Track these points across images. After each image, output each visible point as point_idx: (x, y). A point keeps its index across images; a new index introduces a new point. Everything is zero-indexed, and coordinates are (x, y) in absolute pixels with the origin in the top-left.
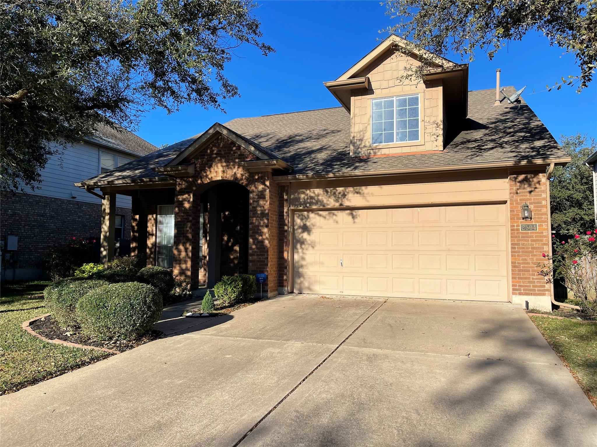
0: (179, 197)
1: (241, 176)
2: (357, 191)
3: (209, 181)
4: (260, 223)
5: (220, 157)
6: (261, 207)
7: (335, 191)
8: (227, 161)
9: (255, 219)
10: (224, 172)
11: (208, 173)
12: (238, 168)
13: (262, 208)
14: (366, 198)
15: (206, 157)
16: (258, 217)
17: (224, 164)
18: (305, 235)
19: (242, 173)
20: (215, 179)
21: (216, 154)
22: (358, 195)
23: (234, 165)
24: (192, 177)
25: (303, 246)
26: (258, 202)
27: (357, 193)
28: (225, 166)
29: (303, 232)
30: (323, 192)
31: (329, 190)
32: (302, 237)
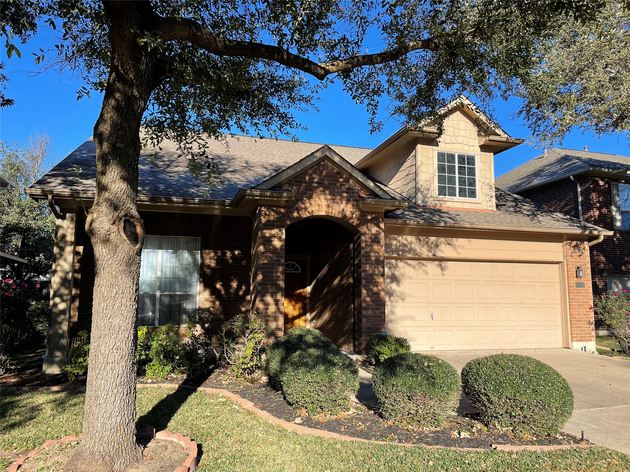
0: (265, 231)
1: (350, 214)
2: (449, 242)
3: (309, 215)
4: (374, 271)
5: (323, 187)
6: (375, 252)
7: (427, 240)
8: (332, 194)
9: (368, 266)
10: (328, 206)
11: (308, 205)
12: (347, 203)
13: (377, 254)
14: (457, 251)
15: (304, 185)
16: (372, 264)
17: (329, 197)
18: (394, 286)
19: (351, 210)
20: (316, 213)
21: (316, 183)
22: (450, 247)
23: (341, 199)
24: (284, 207)
25: (392, 298)
26: (371, 246)
27: (449, 244)
28: (329, 199)
29: (392, 282)
30: (416, 239)
31: (422, 238)
32: (391, 288)
